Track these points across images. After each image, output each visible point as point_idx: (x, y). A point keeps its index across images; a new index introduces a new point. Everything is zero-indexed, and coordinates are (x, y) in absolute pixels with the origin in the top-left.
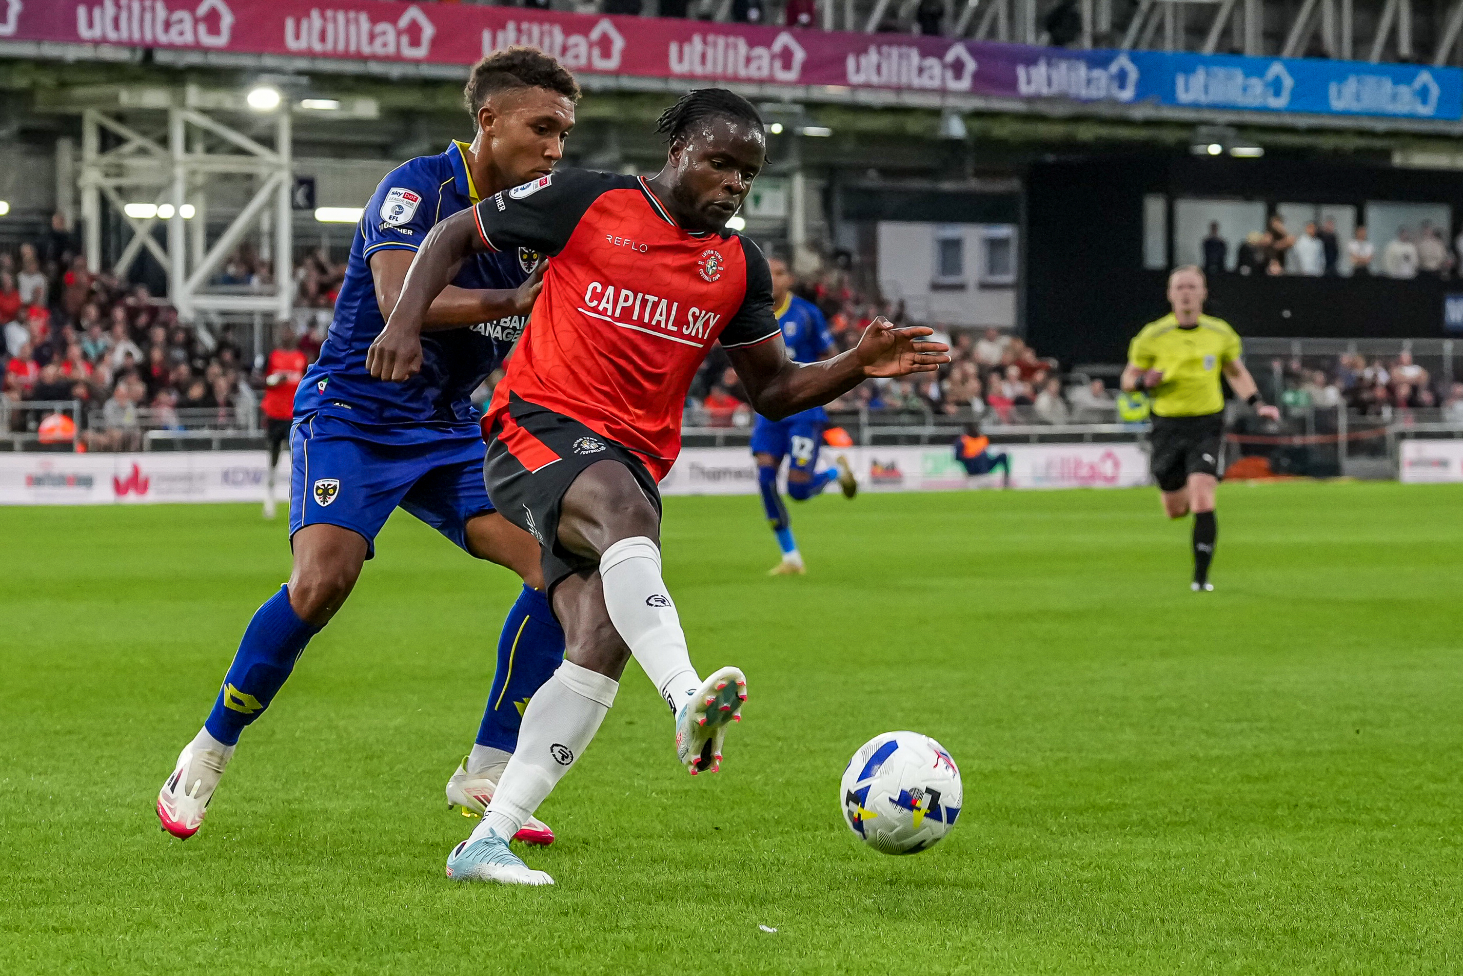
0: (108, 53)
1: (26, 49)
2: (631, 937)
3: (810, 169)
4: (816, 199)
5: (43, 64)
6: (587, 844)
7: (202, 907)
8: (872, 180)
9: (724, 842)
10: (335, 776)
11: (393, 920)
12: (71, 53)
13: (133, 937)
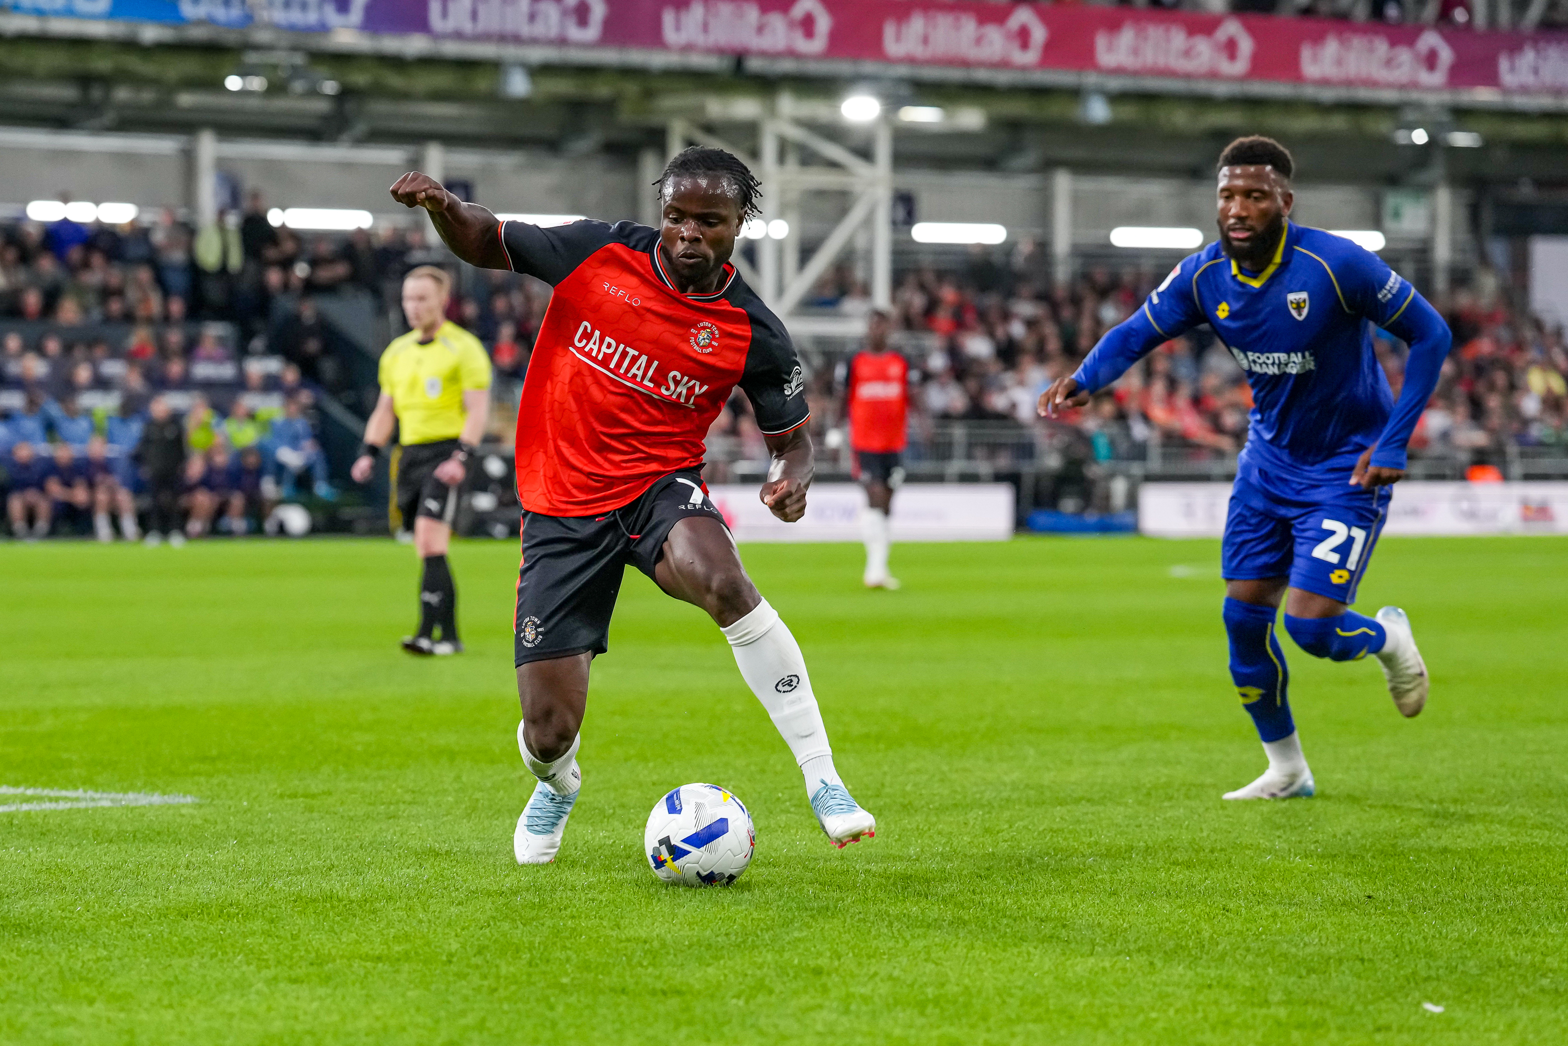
0: (697, 61)
1: (610, 56)
2: (1282, 1012)
3: (1456, 181)
4: (1463, 214)
5: (627, 72)
6: (1228, 911)
7: (818, 972)
8: (1526, 191)
9: (1378, 912)
10: (951, 833)
11: (1021, 988)
12: (657, 59)
13: (747, 1002)
